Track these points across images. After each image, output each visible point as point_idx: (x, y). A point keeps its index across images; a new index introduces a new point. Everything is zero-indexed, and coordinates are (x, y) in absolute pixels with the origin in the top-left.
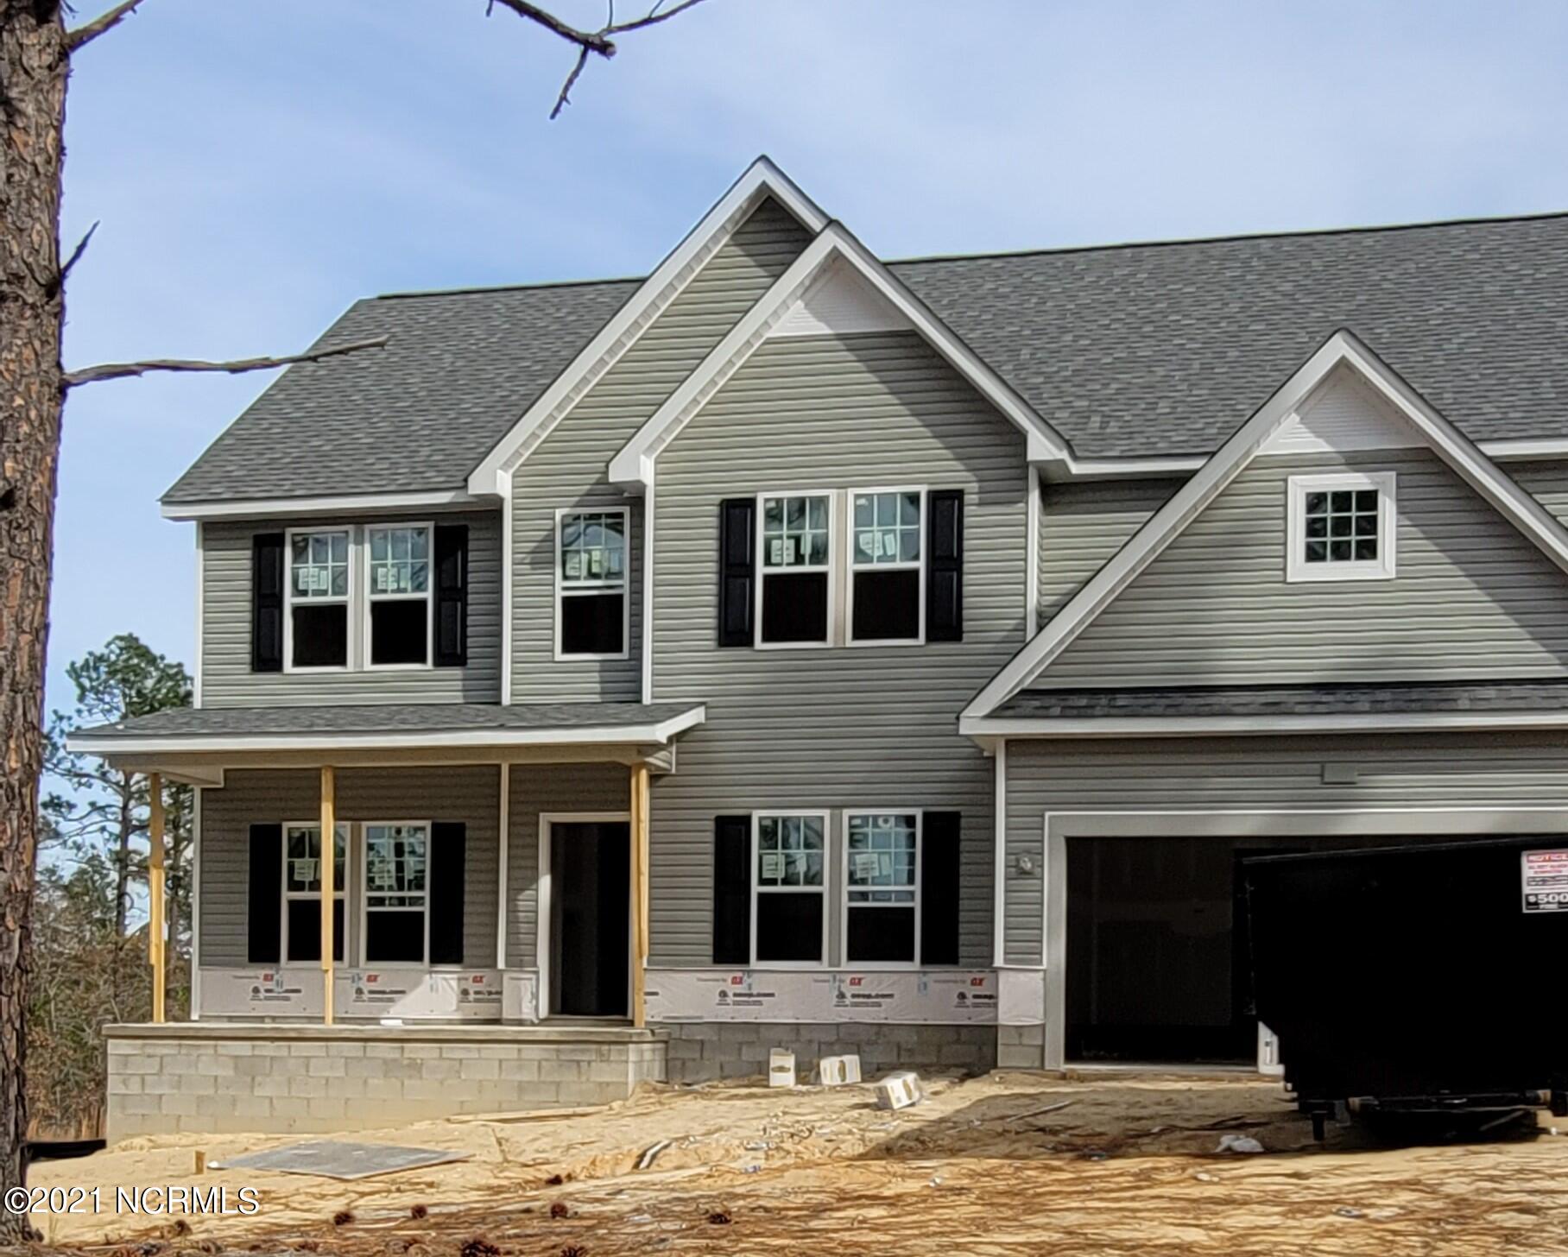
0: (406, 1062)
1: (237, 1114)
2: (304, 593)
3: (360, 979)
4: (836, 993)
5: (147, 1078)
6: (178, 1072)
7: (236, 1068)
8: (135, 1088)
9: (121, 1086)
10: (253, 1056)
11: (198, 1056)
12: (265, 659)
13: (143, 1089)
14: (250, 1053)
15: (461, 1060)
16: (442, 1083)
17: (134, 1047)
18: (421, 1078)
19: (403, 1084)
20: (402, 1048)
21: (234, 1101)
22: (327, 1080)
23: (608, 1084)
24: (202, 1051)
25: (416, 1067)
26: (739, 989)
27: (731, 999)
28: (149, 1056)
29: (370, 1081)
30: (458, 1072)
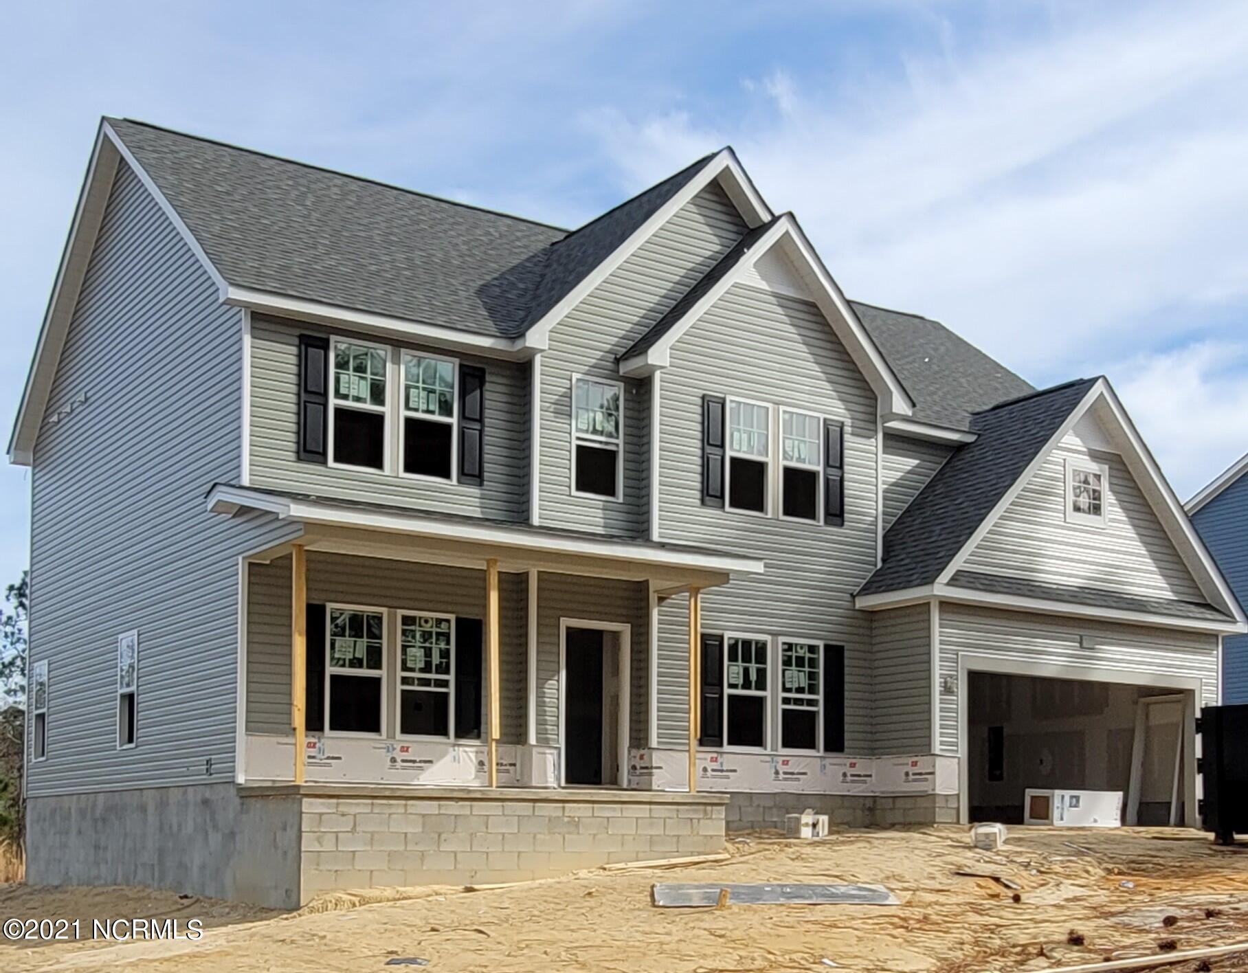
0: (566, 819)
1: (424, 868)
2: (345, 397)
3: (394, 749)
4: (773, 771)
5: (340, 835)
6: (371, 829)
7: (424, 825)
8: (329, 845)
9: (316, 844)
10: (439, 814)
11: (390, 814)
12: (309, 451)
13: (337, 846)
14: (437, 812)
15: (608, 818)
16: (595, 835)
17: (328, 806)
18: (578, 833)
19: (564, 838)
20: (564, 808)
21: (423, 856)
22: (503, 834)
23: (711, 837)
24: (393, 810)
25: (575, 824)
26: (715, 766)
27: (710, 773)
28: (343, 815)
29: (539, 836)
30: (607, 828)
